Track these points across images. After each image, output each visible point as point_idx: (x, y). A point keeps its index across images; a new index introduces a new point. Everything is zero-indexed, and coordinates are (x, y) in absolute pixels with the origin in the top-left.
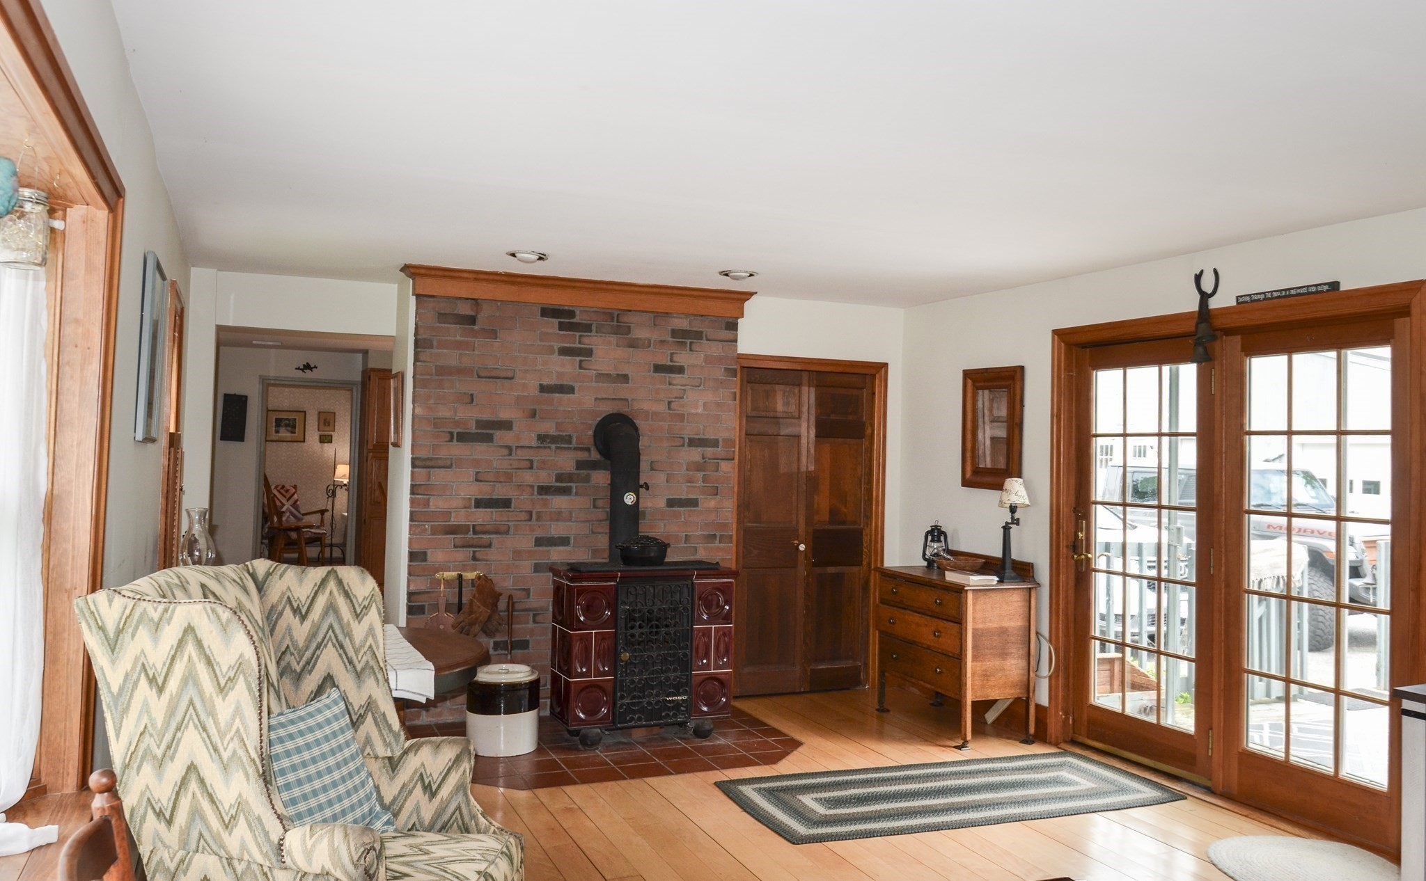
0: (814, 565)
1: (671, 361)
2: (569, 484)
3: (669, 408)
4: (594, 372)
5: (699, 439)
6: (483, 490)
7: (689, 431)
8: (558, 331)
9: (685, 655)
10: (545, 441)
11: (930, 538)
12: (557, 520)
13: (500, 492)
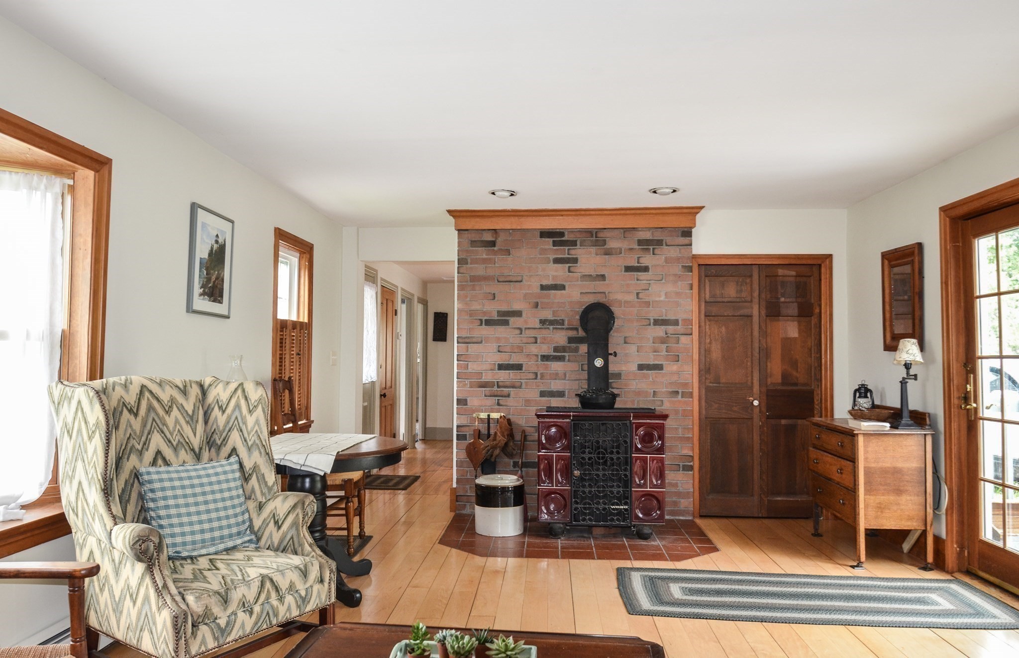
0: (768, 417)
1: (638, 263)
2: (563, 354)
3: (638, 298)
4: (580, 274)
5: (662, 320)
6: (503, 359)
7: (653, 314)
8: (552, 247)
9: (626, 476)
10: (545, 324)
11: (858, 395)
12: (556, 379)
13: (515, 359)
